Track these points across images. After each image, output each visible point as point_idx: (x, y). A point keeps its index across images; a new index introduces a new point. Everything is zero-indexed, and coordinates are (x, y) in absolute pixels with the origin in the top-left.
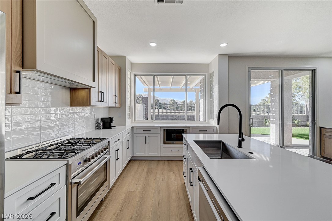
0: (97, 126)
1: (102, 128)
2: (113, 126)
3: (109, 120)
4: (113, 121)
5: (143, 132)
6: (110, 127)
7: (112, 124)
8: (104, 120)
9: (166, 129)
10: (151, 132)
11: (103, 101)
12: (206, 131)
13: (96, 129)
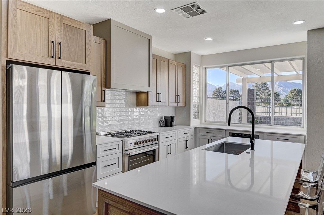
0: (161, 124)
1: (165, 126)
2: (174, 125)
3: (170, 118)
4: (174, 120)
5: (206, 134)
6: (171, 126)
7: (174, 123)
8: (166, 118)
9: (232, 133)
10: (215, 135)
11: (160, 102)
12: (288, 140)
13: (159, 126)
